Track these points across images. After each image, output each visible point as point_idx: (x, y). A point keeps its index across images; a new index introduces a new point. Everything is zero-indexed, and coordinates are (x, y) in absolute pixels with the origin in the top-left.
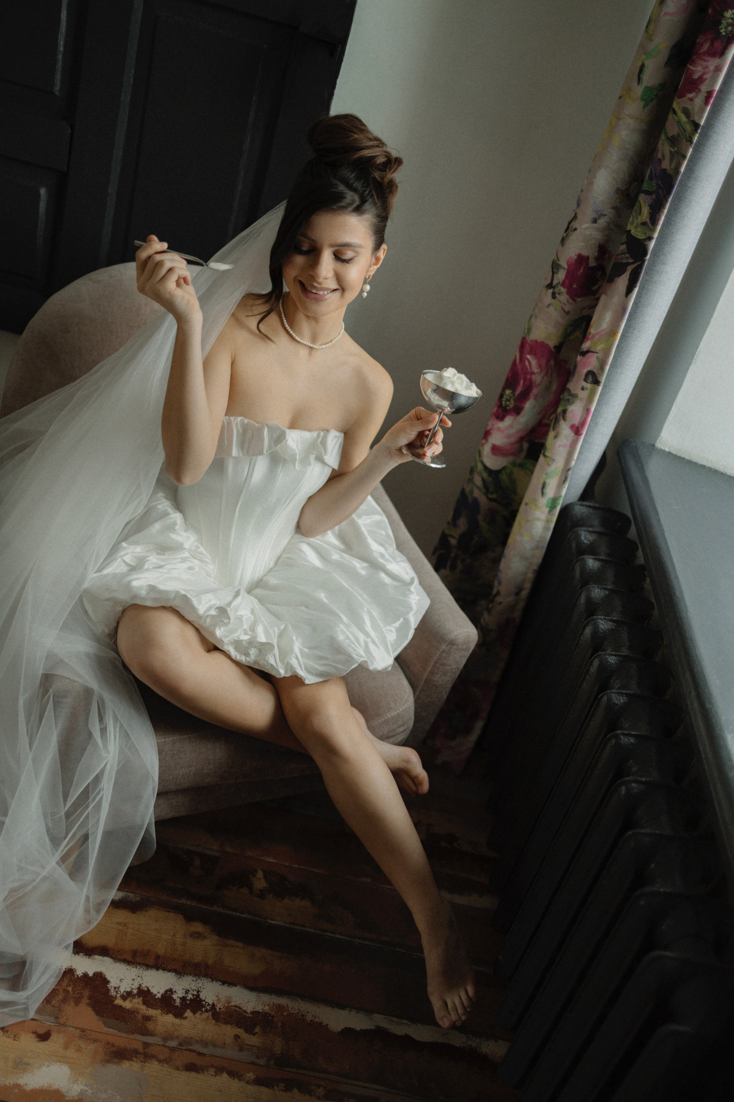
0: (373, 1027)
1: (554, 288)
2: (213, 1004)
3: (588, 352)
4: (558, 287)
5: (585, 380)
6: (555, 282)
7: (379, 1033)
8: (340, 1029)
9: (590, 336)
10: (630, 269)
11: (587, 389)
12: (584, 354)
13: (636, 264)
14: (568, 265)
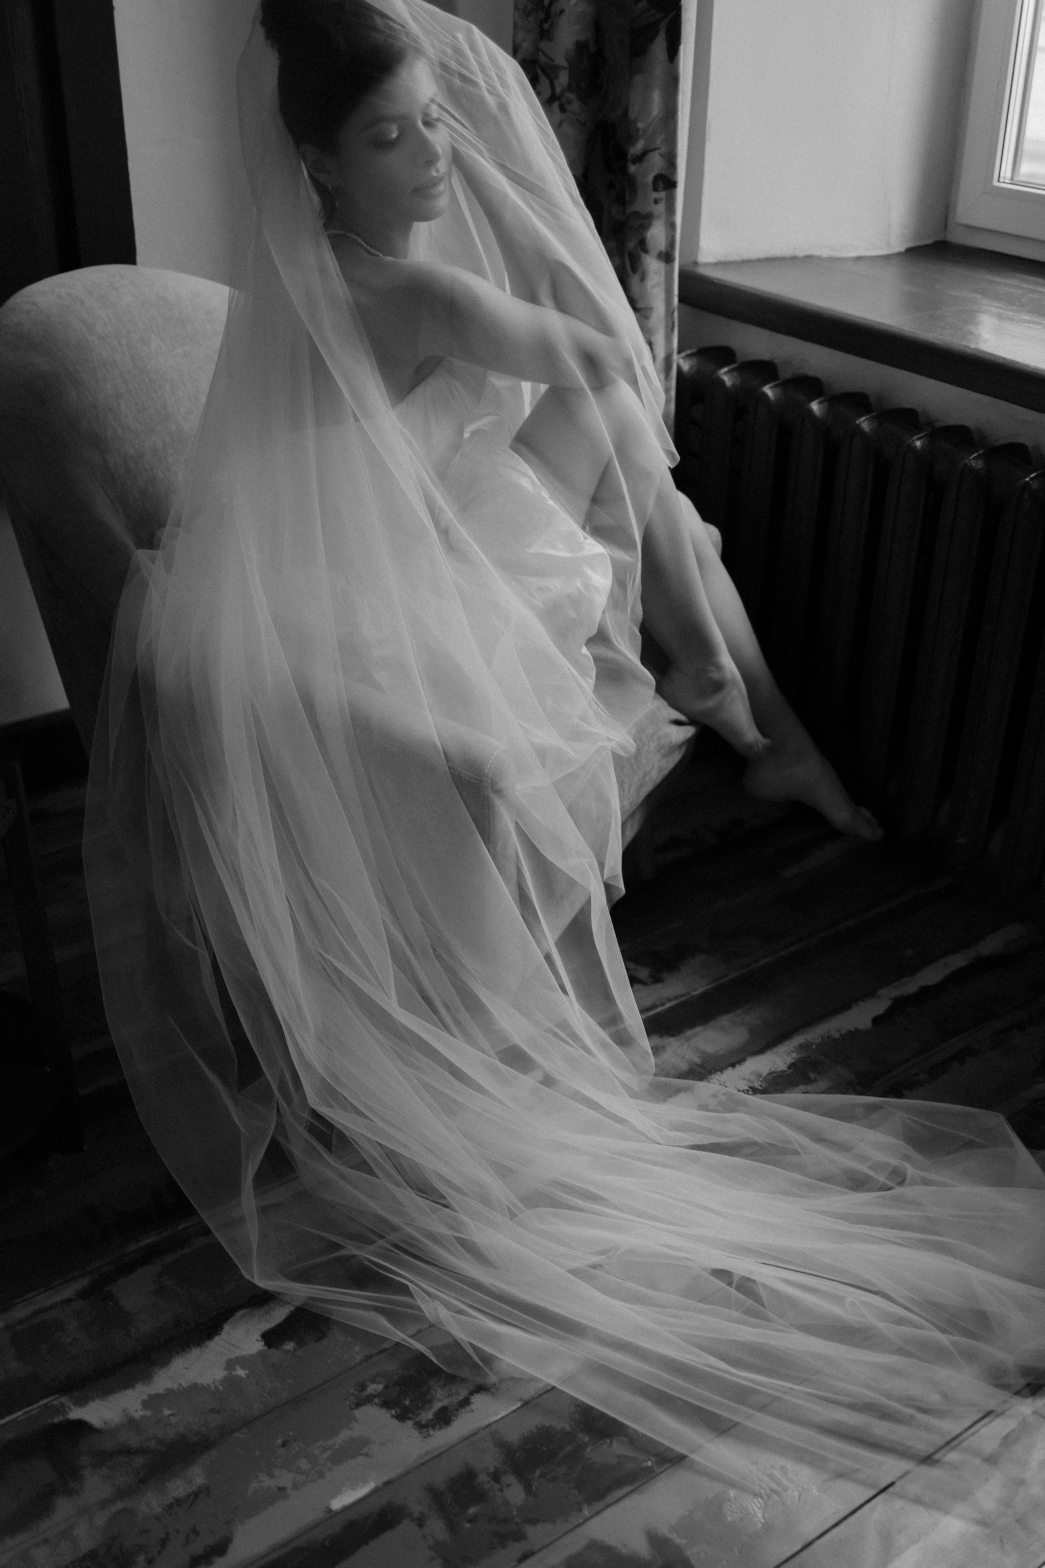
0: (890, 1002)
1: (559, 98)
2: (751, 1088)
3: (645, 153)
4: (564, 96)
5: (655, 189)
6: (558, 90)
7: (899, 1005)
8: (870, 1024)
9: (640, 133)
10: (663, 27)
11: (661, 199)
12: (640, 159)
13: (671, 16)
14: (567, 60)
